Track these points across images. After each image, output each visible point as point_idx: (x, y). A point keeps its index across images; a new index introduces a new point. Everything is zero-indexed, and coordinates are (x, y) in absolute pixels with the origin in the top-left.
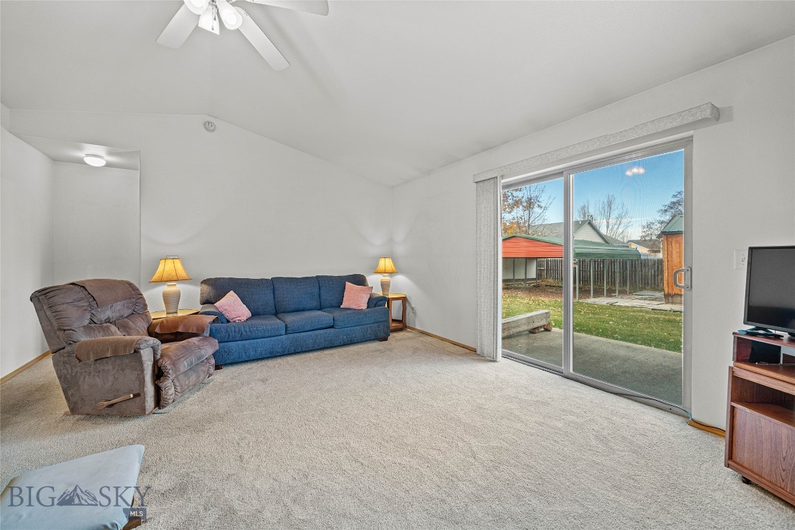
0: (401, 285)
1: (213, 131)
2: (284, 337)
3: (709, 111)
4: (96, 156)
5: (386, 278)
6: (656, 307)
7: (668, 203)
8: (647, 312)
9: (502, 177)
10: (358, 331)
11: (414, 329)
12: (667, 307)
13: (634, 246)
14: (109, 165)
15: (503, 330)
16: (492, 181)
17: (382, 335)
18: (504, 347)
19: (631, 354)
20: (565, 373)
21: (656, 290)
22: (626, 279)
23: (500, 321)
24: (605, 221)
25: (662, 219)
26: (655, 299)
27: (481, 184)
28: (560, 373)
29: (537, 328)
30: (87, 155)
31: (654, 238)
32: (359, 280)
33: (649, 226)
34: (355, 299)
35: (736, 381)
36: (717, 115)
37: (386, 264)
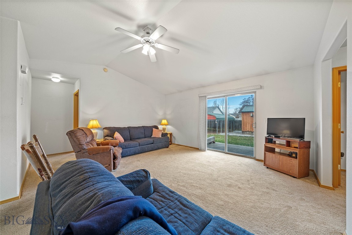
0: (169, 129)
1: (107, 72)
2: (139, 147)
3: (260, 87)
4: (56, 78)
5: (164, 127)
6: (240, 135)
7: (242, 102)
8: (238, 137)
9: (207, 96)
10: (160, 145)
11: (175, 144)
12: (243, 135)
13: (231, 116)
14: (61, 82)
15: (208, 141)
16: (205, 97)
17: (167, 146)
18: (208, 147)
19: (238, 148)
20: (225, 152)
21: (239, 130)
22: (230, 127)
23: (207, 139)
24: (222, 106)
25: (240, 107)
26: (239, 133)
27: (201, 97)
28: (224, 153)
29: (211, 142)
30: (53, 77)
31: (237, 113)
32: (156, 127)
33: (236, 109)
34: (157, 134)
35: (266, 147)
36: (261, 87)
37: (164, 122)
